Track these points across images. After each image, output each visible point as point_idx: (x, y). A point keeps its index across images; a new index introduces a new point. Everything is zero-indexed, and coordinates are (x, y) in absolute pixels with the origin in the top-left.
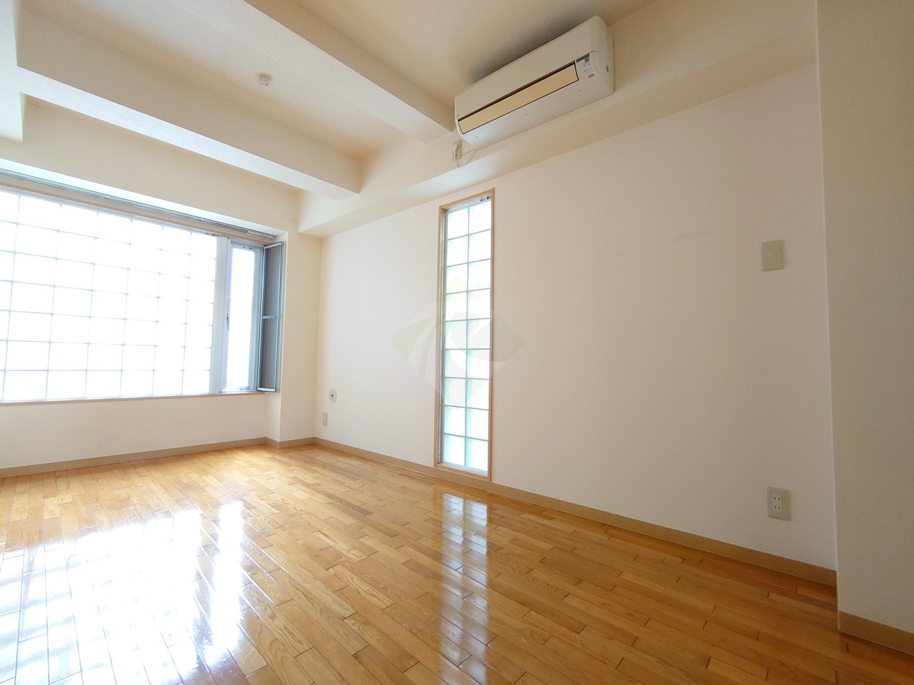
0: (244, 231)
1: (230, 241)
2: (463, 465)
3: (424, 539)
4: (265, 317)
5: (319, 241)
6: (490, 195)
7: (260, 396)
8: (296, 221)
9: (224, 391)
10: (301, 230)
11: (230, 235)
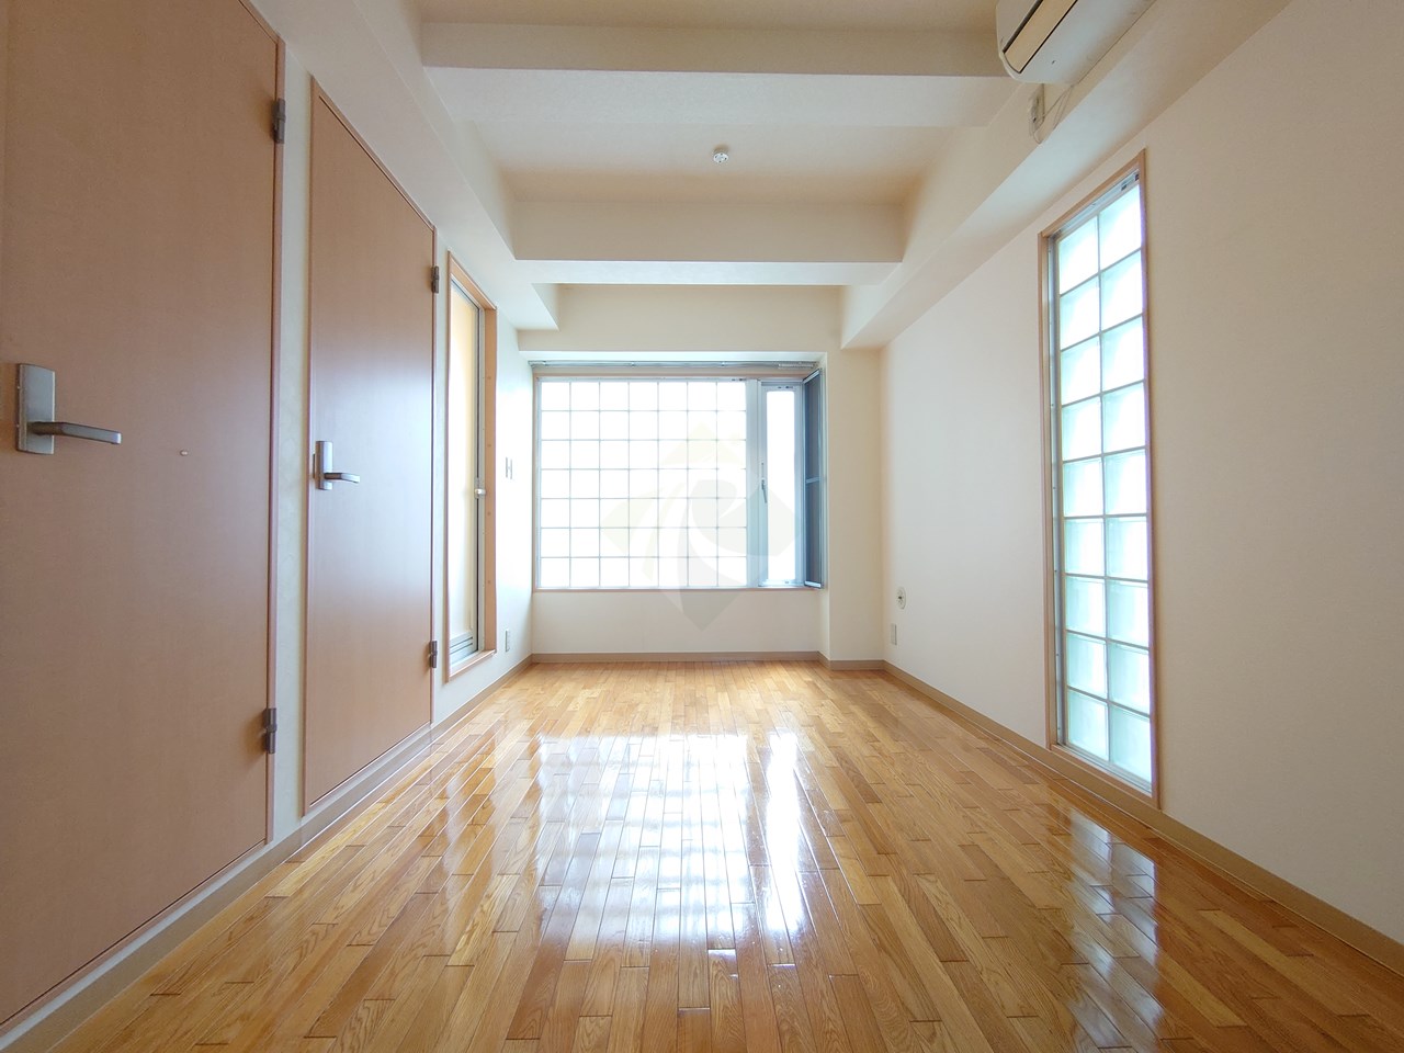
0: (774, 365)
1: (760, 383)
2: (1107, 758)
3: (932, 878)
4: (809, 481)
5: (874, 355)
6: (1139, 171)
7: (810, 592)
8: (837, 333)
9: (764, 583)
10: (843, 346)
11: (761, 375)
